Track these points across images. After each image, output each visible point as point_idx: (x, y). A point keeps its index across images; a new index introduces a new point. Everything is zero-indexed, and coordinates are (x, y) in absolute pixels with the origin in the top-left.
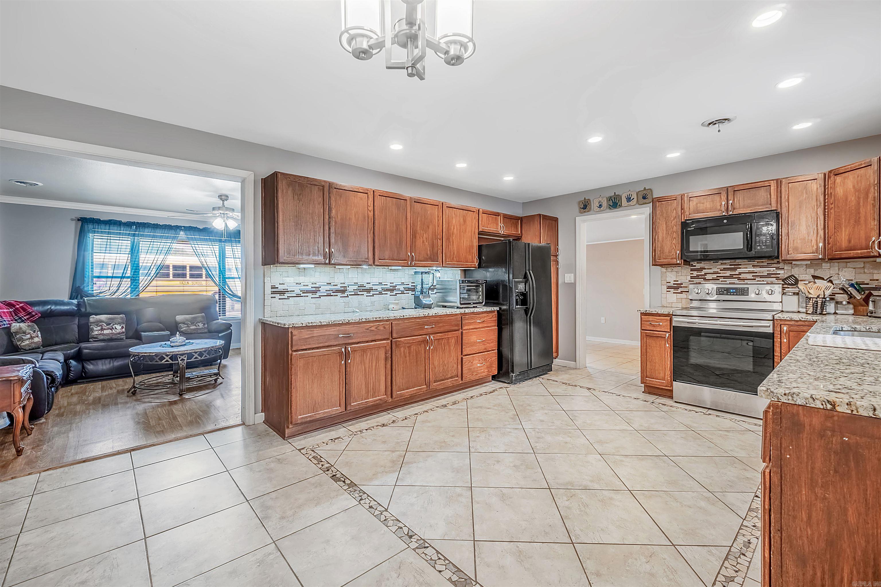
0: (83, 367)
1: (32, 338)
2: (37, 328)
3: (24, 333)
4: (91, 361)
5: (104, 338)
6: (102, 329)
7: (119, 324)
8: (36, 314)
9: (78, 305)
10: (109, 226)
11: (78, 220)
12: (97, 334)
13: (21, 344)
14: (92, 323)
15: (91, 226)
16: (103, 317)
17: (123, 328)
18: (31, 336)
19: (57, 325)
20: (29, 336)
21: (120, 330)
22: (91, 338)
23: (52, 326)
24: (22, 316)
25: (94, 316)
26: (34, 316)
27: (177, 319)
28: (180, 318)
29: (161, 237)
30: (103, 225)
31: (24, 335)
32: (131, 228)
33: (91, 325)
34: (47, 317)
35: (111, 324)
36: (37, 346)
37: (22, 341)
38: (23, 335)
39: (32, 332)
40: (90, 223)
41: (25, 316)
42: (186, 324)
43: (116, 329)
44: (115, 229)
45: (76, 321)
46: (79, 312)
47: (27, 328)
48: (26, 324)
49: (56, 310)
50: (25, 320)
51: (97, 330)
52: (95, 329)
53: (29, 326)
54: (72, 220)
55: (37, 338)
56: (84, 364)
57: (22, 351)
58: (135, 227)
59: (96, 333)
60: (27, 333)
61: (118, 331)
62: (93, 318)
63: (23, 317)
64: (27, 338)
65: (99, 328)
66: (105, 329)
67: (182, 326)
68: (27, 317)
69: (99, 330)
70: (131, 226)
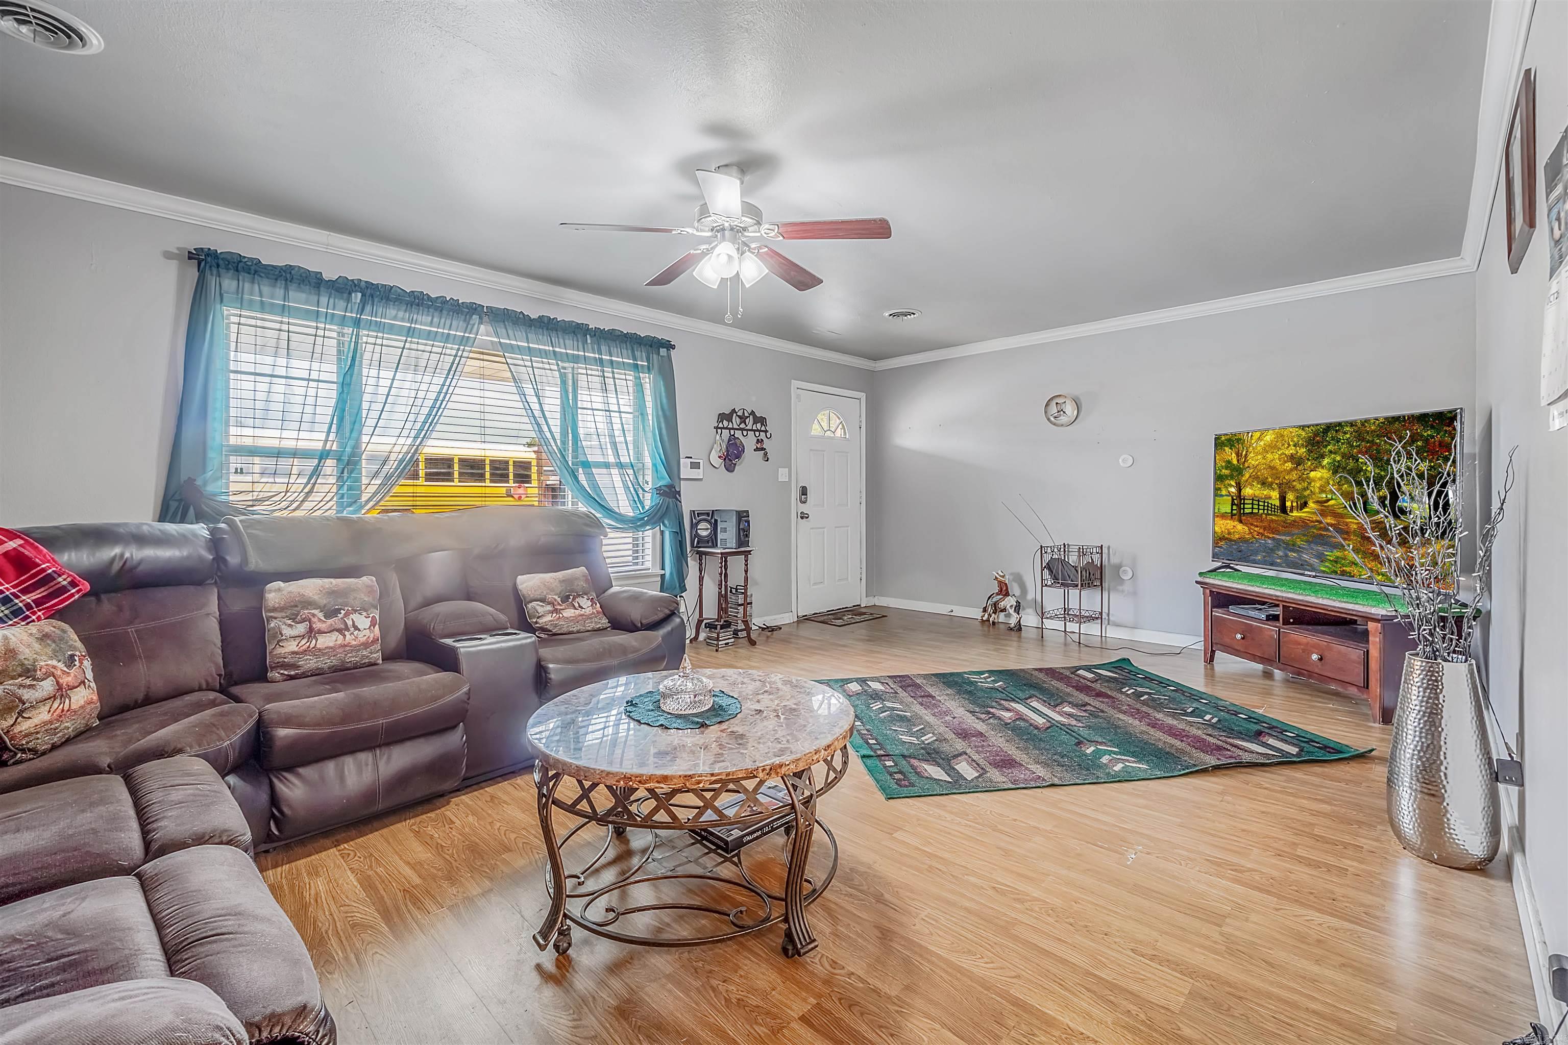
0: (275, 799)
1: (62, 692)
2: (79, 644)
3: (28, 672)
4: (301, 770)
5: (320, 665)
6: (311, 633)
7: (363, 609)
8: (73, 584)
9: (215, 543)
10: (286, 289)
11: (191, 256)
12: (293, 653)
13: (17, 729)
14: (274, 610)
15: (229, 284)
16: (310, 587)
17: (373, 624)
18: (60, 687)
19: (153, 624)
20: (47, 686)
21: (367, 632)
22: (272, 668)
23: (131, 629)
24: (13, 594)
25: (281, 584)
26: (63, 590)
27: (520, 587)
28: (531, 584)
29: (429, 336)
30: (266, 281)
31: (28, 682)
32: (348, 300)
33: (269, 619)
34: (107, 591)
35: (338, 611)
36: (80, 724)
37: (20, 714)
38: (21, 686)
39: (61, 665)
40: (228, 269)
41: (25, 591)
42: (549, 603)
43: (356, 628)
44: (299, 299)
45: (213, 606)
46: (219, 568)
47: (37, 646)
48: (33, 628)
49: (140, 562)
50: (29, 607)
51: (294, 637)
52: (287, 632)
53: (44, 637)
54: (168, 255)
55: (81, 689)
56: (275, 781)
57: (20, 762)
58: (359, 295)
59: (292, 646)
60: (39, 674)
61: (361, 634)
62: (279, 590)
63: (17, 597)
64: (45, 694)
65: (301, 628)
66: (320, 632)
67: (540, 610)
68: (35, 595)
69: (303, 637)
70: (350, 294)
